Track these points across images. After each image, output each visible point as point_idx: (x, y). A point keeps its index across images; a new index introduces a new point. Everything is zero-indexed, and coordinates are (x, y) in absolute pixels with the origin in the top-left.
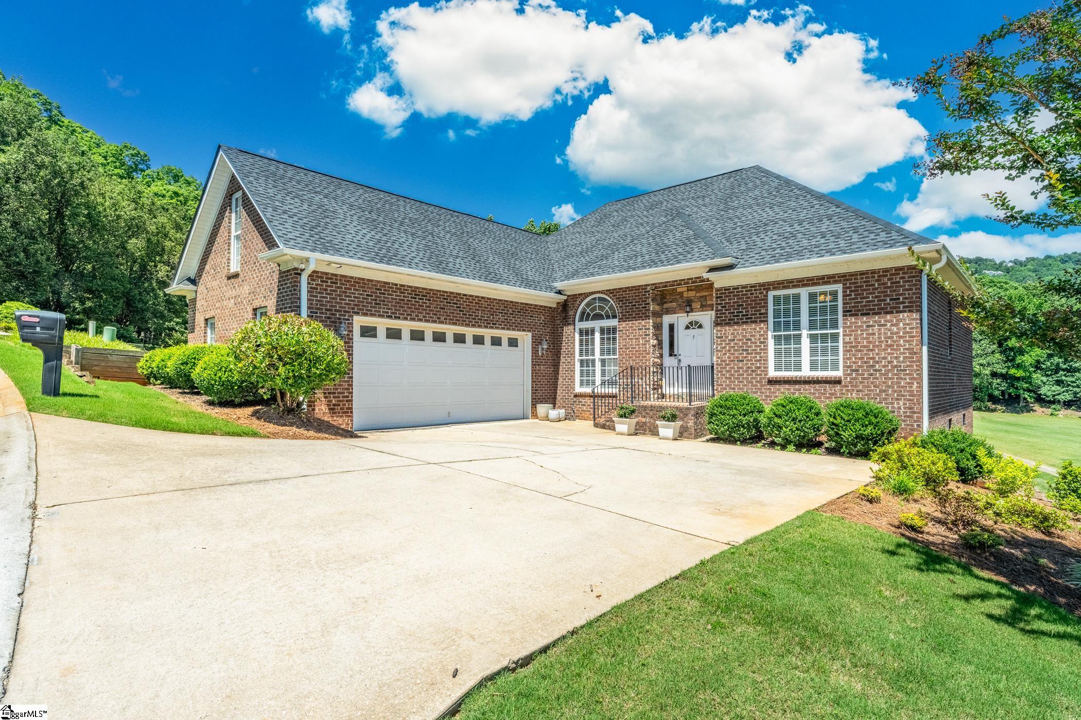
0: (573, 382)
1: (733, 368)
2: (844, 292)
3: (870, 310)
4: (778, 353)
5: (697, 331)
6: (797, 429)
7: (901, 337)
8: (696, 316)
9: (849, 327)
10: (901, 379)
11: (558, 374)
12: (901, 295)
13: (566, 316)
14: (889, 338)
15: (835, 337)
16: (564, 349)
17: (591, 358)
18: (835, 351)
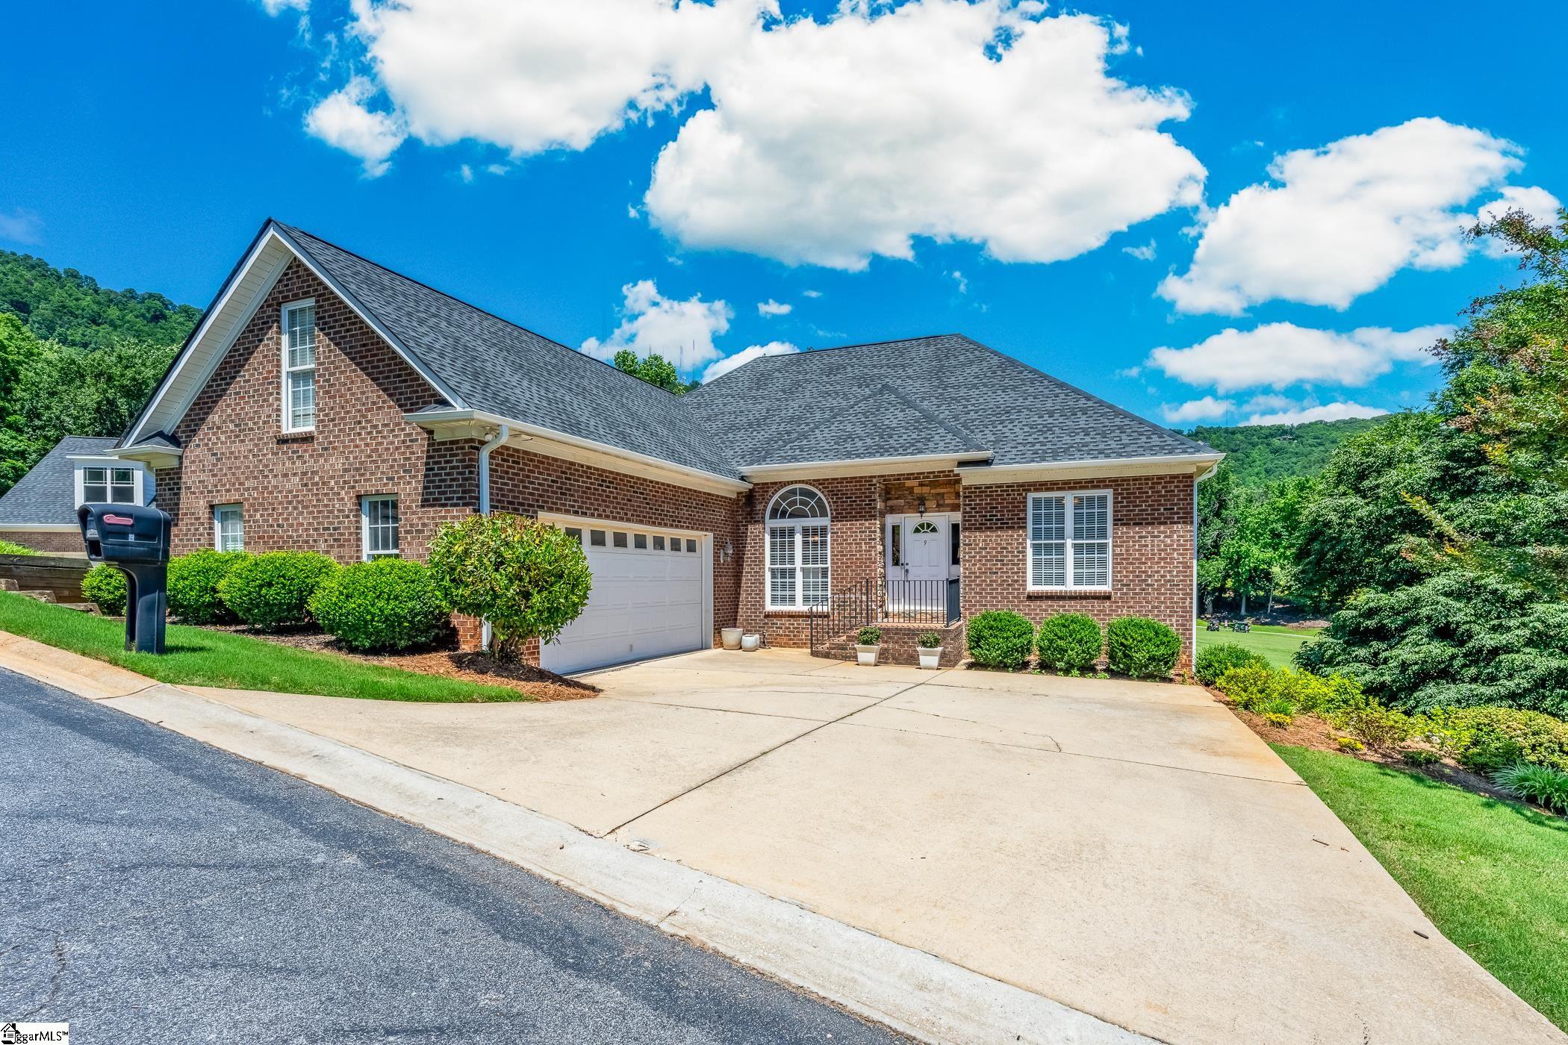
0: (763, 598)
1: (985, 581)
2: (1115, 498)
3: (1144, 519)
4: (1037, 564)
5: (929, 536)
6: (1084, 652)
7: (1174, 550)
8: (930, 517)
9: (1119, 537)
10: (1175, 594)
11: (740, 587)
12: (1175, 504)
13: (752, 510)
14: (1162, 550)
15: (1102, 548)
16: (748, 554)
17: (788, 566)
18: (1103, 563)
